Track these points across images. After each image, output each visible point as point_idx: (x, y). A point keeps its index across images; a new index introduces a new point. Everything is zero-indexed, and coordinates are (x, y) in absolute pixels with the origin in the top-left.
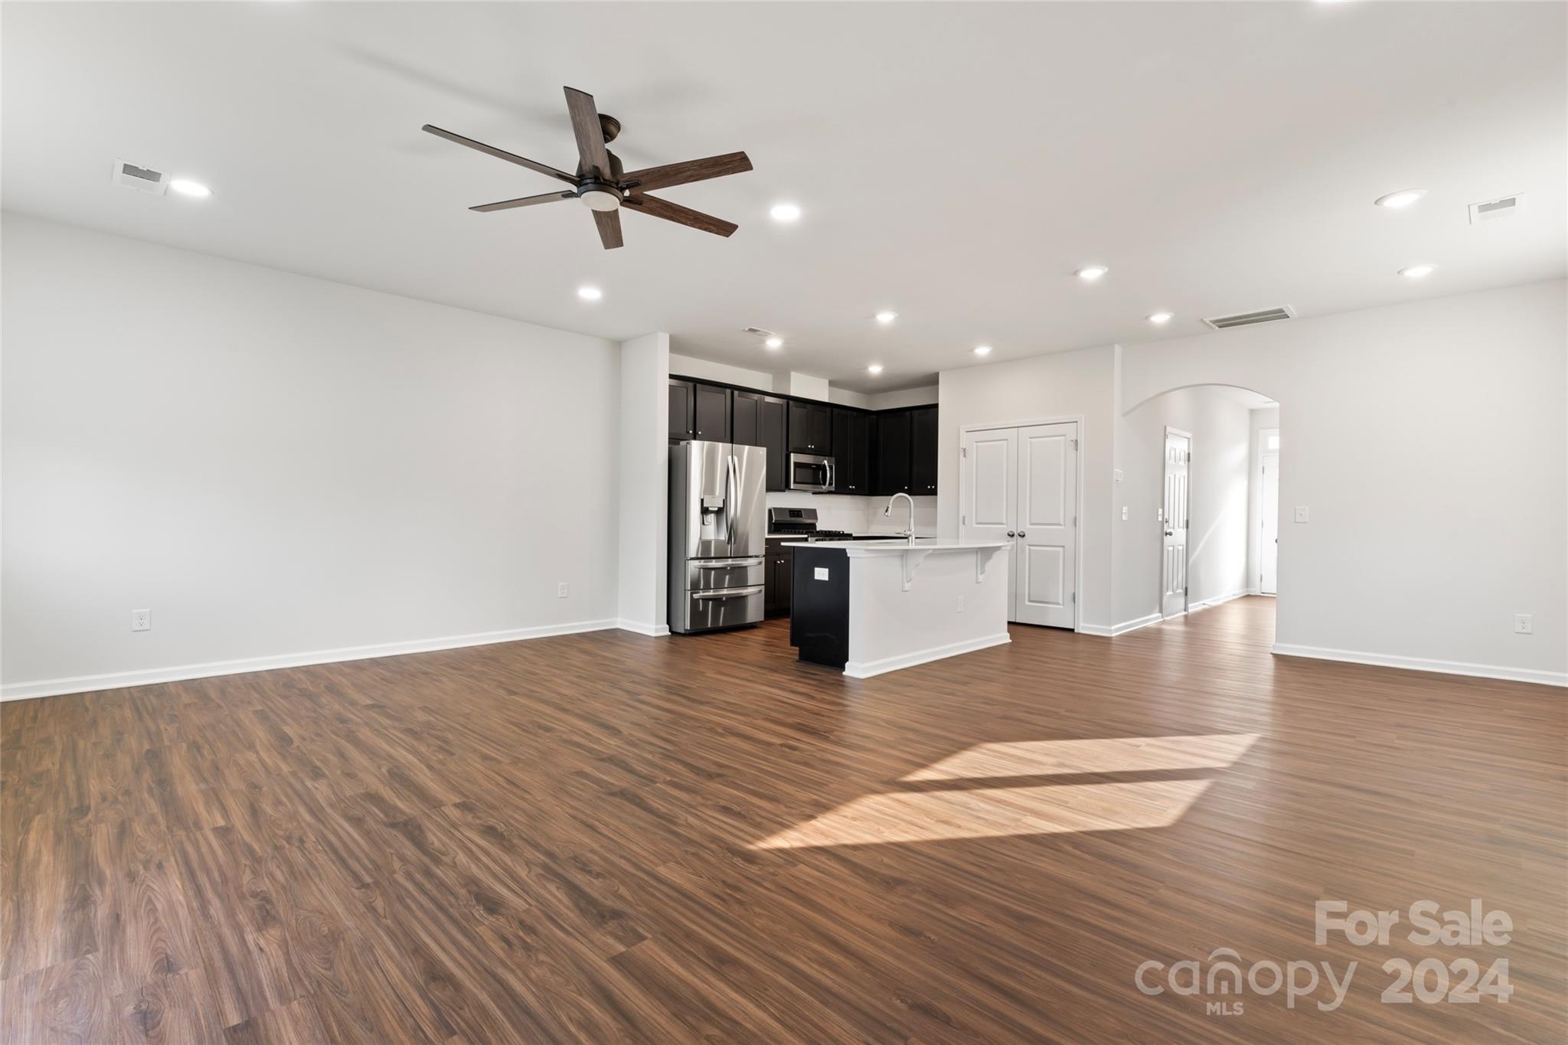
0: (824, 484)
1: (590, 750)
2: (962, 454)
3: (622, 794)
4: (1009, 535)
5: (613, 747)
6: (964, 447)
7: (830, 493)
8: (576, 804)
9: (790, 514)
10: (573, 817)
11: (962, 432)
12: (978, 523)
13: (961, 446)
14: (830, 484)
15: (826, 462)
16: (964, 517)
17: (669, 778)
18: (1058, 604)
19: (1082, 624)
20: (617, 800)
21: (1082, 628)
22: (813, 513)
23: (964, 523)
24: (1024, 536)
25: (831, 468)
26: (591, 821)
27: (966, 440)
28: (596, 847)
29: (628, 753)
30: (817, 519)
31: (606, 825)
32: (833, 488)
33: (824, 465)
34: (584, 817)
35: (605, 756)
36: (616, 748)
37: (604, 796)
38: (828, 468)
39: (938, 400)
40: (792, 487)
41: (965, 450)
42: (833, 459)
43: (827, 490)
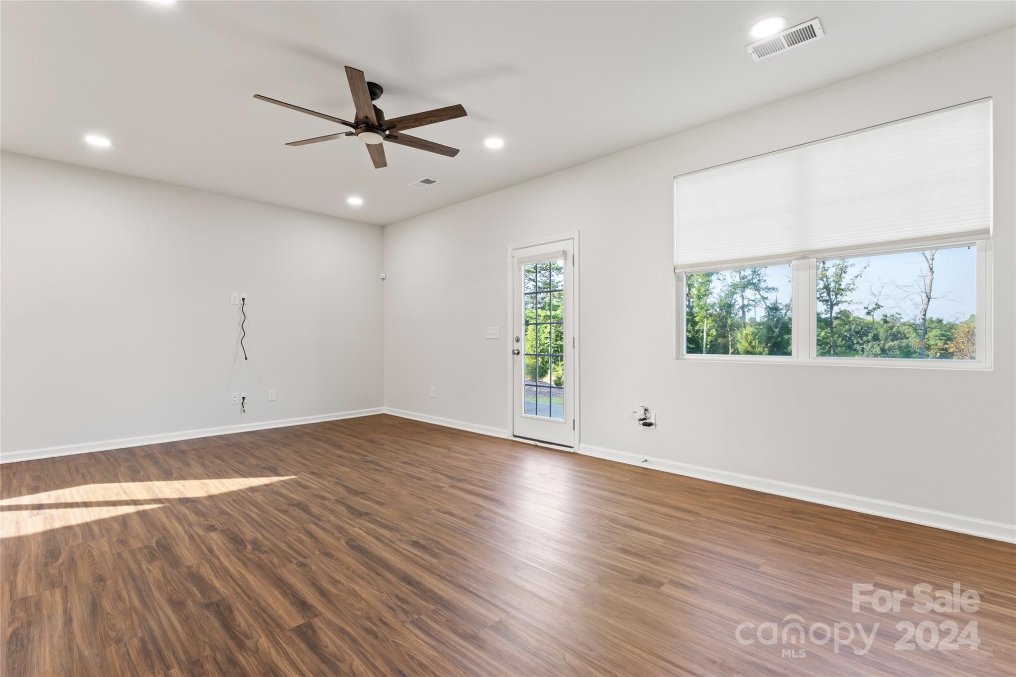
1: (376, 522)
3: (357, 493)
5: (357, 526)
8: (382, 489)
10: (383, 484)
17: (326, 502)
20: (360, 490)
26: (375, 483)
28: (372, 475)
29: (348, 520)
31: (367, 482)
34: (378, 484)
35: (364, 517)
36: (355, 524)
37: (368, 492)
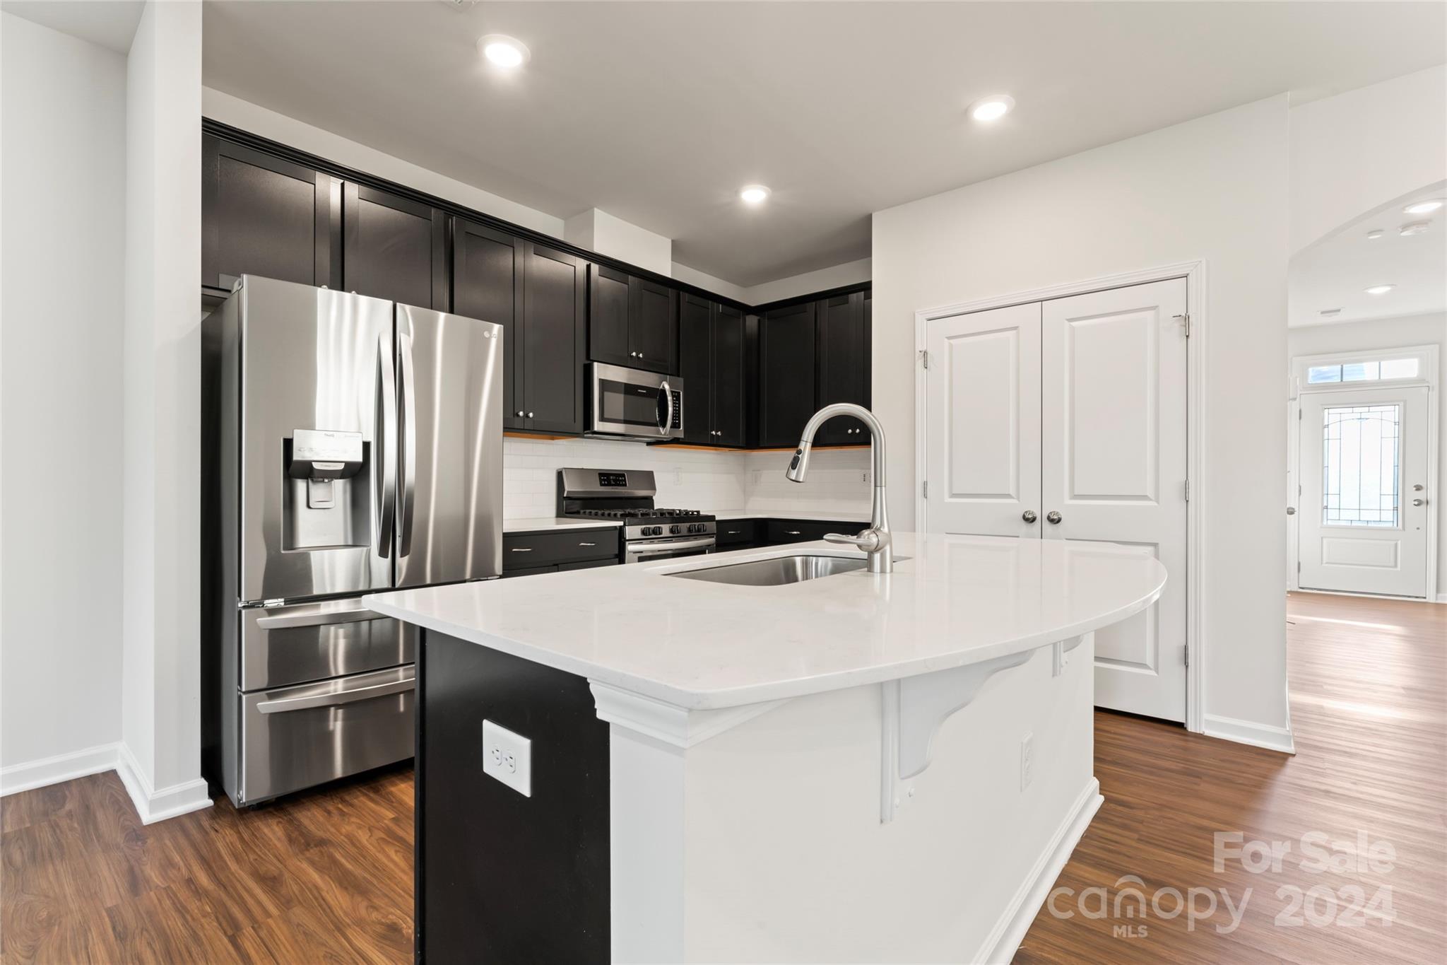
0: (664, 425)
2: (920, 363)
4: (1026, 519)
6: (924, 349)
7: (675, 441)
9: (601, 480)
11: (920, 321)
12: (954, 495)
13: (919, 347)
14: (675, 425)
15: (667, 387)
16: (925, 484)
18: (1143, 665)
19: (1206, 716)
21: (1205, 723)
22: (647, 478)
23: (925, 496)
24: (1059, 520)
25: (676, 396)
27: (927, 335)
30: (654, 488)
32: (680, 433)
33: (664, 391)
38: (670, 398)
39: (871, 277)
40: (596, 429)
41: (925, 353)
42: (681, 380)
43: (669, 437)
